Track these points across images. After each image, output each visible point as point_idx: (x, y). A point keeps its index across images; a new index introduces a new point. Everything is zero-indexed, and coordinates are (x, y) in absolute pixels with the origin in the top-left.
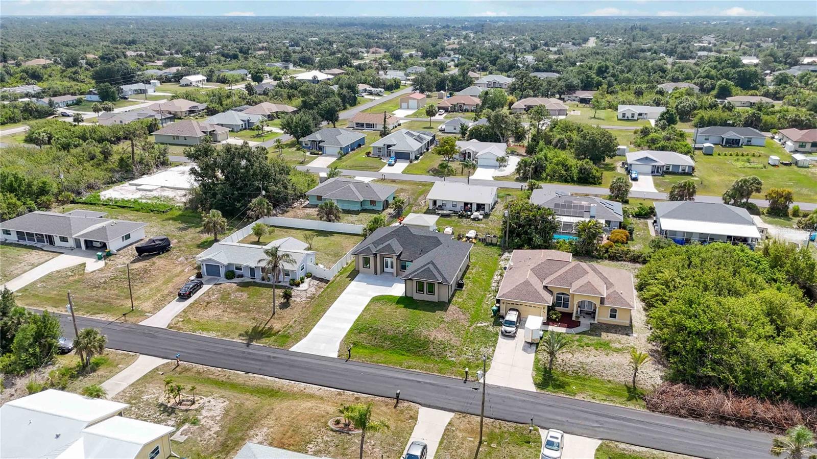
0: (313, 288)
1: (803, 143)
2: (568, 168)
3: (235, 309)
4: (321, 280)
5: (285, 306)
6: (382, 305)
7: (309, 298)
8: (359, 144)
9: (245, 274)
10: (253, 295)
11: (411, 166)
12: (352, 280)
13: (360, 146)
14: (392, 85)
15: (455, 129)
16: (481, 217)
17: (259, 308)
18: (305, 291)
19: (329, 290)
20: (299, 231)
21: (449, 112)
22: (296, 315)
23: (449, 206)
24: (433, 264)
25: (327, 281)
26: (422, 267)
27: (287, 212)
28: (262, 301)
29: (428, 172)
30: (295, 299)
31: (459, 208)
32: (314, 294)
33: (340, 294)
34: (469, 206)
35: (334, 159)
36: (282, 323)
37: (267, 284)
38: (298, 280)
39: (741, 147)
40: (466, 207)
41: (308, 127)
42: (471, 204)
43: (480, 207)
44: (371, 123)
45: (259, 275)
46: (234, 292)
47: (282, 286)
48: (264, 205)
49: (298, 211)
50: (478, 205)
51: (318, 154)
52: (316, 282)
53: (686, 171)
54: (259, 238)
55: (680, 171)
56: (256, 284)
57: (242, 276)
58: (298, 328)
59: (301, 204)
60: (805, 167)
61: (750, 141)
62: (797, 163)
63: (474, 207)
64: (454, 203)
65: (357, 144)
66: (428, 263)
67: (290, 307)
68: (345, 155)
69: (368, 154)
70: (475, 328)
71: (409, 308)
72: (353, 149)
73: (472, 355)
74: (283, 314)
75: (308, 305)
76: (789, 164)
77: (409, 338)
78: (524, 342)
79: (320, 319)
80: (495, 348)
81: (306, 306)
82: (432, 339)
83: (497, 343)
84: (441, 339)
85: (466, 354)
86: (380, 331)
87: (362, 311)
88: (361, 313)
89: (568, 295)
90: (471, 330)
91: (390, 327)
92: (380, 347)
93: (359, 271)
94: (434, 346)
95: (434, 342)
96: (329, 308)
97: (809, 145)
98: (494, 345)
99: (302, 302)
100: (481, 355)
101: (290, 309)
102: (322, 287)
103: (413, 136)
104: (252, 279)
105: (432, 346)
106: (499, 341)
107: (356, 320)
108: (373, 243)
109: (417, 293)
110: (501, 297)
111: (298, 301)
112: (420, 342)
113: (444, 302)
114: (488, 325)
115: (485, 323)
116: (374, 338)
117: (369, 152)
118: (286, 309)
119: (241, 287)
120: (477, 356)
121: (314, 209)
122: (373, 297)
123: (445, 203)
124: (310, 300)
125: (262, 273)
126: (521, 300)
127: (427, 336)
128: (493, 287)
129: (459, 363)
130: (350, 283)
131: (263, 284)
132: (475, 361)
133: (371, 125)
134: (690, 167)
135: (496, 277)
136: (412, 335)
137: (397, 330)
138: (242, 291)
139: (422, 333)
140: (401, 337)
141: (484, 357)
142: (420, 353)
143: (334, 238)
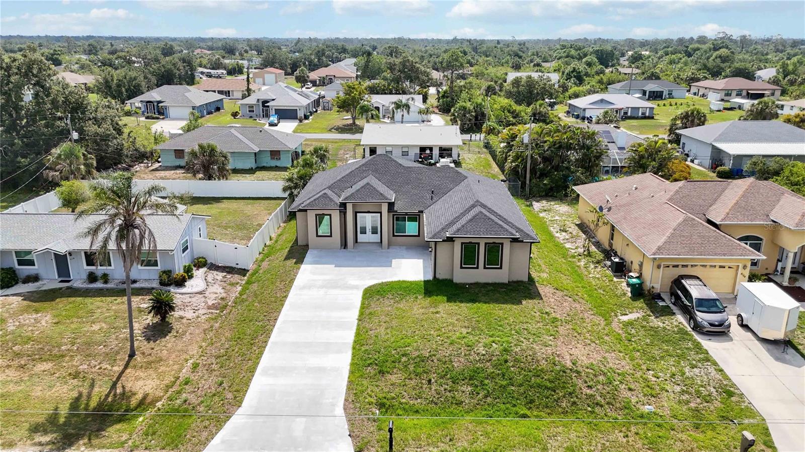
0: (216, 286)
1: (728, 90)
3: (18, 355)
4: (229, 270)
5: (160, 330)
6: (397, 303)
7: (214, 307)
8: (217, 108)
9: (42, 273)
10: (68, 317)
11: (302, 125)
12: (300, 260)
14: (234, 69)
17: (88, 344)
18: (200, 293)
19: (255, 287)
21: (318, 86)
22: (194, 350)
24: (484, 206)
25: (243, 272)
28: (96, 327)
29: (330, 130)
30: (181, 313)
32: (222, 299)
33: (288, 291)
34: (428, 152)
35: (186, 122)
36: (160, 376)
37: (101, 289)
38: (179, 271)
39: (665, 100)
40: (425, 153)
41: (138, 86)
42: (431, 149)
43: (445, 152)
44: (225, 89)
45: (79, 271)
46: (14, 315)
47: (142, 289)
48: (77, 158)
50: (441, 148)
51: (158, 118)
52: (220, 275)
54: (74, 210)
55: (640, 114)
56: (73, 292)
57: (35, 278)
58: (208, 383)
59: (147, 167)
61: (671, 95)
62: (740, 107)
63: (436, 152)
64: (405, 150)
65: (213, 106)
66: (473, 206)
67: (174, 333)
68: (200, 118)
69: (235, 115)
70: (621, 325)
71: (461, 302)
72: (210, 113)
73: (683, 391)
74: (159, 352)
75: (217, 325)
76: (731, 109)
77: (512, 369)
78: (756, 342)
79: (261, 353)
80: (715, 364)
81: (212, 327)
82: (569, 364)
83: (708, 353)
84: (586, 362)
85: (667, 391)
86: (432, 361)
87: (357, 321)
88: (358, 325)
89: (761, 240)
90: (620, 332)
91: (451, 349)
92: (452, 403)
93: (308, 245)
94: (586, 382)
95: (578, 372)
96: (275, 323)
97: (734, 93)
98: (707, 360)
99: (199, 319)
100: (702, 386)
101: (176, 337)
102: (237, 284)
103: (295, 91)
104: (62, 281)
105: (580, 383)
106: (705, 347)
107: (355, 342)
108: (329, 188)
109: (462, 268)
110: (659, 255)
111: (190, 318)
112: (545, 377)
113: (522, 282)
114: (643, 316)
115: (631, 313)
116: (424, 381)
117: (237, 112)
118: (163, 340)
119: (35, 302)
120: (698, 392)
121: (173, 172)
122: (366, 289)
123: (389, 149)
124: (218, 311)
125: (88, 265)
126: (701, 255)
127: (552, 357)
128: (572, 249)
129: (675, 417)
130: (299, 268)
131: (92, 289)
132: (706, 404)
133: (226, 92)
134: (652, 109)
135: (558, 235)
136: (516, 360)
137: (473, 353)
138: (37, 311)
139: (535, 353)
140: (491, 370)
141: (717, 391)
142: (564, 405)
143: (225, 205)
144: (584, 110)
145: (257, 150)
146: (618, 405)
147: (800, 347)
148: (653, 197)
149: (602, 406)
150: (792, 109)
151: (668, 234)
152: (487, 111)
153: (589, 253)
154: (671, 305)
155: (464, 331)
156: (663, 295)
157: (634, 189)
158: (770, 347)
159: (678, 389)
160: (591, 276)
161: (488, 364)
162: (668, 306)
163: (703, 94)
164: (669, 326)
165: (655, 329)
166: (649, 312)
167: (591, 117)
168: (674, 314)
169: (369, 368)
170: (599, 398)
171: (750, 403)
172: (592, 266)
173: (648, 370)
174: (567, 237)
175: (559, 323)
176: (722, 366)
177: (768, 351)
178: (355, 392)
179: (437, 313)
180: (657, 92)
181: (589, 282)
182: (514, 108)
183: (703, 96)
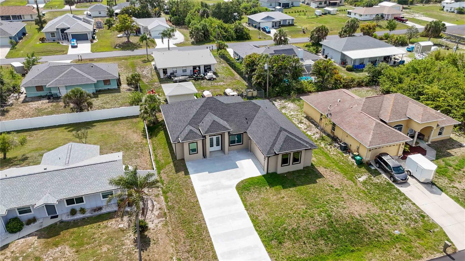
1: (320, 1)
2: (227, 30)
5: (144, 242)
6: (259, 194)
7: (160, 216)
8: (23, 33)
9: (37, 216)
10: (80, 245)
11: (94, 45)
12: (187, 173)
13: (24, 34)
15: (100, 13)
16: (214, 77)
19: (171, 196)
20: (46, 131)
21: (77, 3)
22: (171, 251)
23: (180, 72)
24: (285, 130)
26: (277, 137)
27: (7, 111)
28: (105, 249)
29: (115, 48)
31: (189, 72)
32: (160, 209)
33: (196, 197)
34: (198, 68)
35: (8, 50)
39: (290, 8)
40: (195, 71)
42: (199, 67)
43: (208, 68)
44: (18, 14)
45: (64, 210)
47: (109, 213)
49: (21, 108)
50: (205, 66)
53: (291, 23)
54: (5, 155)
55: (287, 23)
56: (66, 225)
59: (17, 99)
60: (334, 15)
61: (293, 4)
62: (329, 13)
63: (202, 69)
64: (185, 68)
65: (21, 34)
66: (280, 131)
67: (152, 242)
68: (16, 45)
69: (42, 40)
70: (362, 184)
71: (290, 187)
72: (20, 38)
73: (405, 219)
74: (153, 256)
75: (170, 228)
76: (325, 14)
77: (336, 226)
78: (419, 184)
79: (212, 244)
80: (410, 201)
81: (168, 231)
82: (359, 217)
83: (405, 195)
84: (364, 213)
85: (399, 220)
86: (300, 230)
87: (246, 211)
88: (248, 214)
89: (402, 125)
90: (363, 189)
91: (305, 221)
92: (320, 252)
93: (183, 159)
94: (369, 226)
95: (364, 221)
96: (205, 221)
97: (323, 3)
98: (406, 198)
99: (158, 227)
100: (411, 214)
101: (155, 243)
102: (159, 194)
103: (80, 19)
104: (52, 218)
105: (367, 226)
106: (402, 192)
107: (255, 226)
108: (189, 124)
109: (282, 166)
110: (371, 146)
111: (153, 228)
112: (352, 227)
113: (308, 167)
114: (368, 177)
115: (362, 176)
116: (302, 243)
117: (43, 38)
118: (150, 248)
119: (48, 238)
120: (410, 218)
121: (40, 102)
122: (236, 187)
123: (175, 70)
124: (164, 219)
125: (68, 204)
126: (388, 143)
127: (350, 215)
128: (312, 135)
129: (409, 234)
130: (190, 178)
131: (77, 220)
132: (417, 224)
133: (18, 16)
134: (293, 20)
135: (299, 126)
136: (337, 221)
137: (316, 221)
138: (56, 245)
139: (342, 215)
140: (328, 229)
141: (418, 216)
142: (365, 240)
143: (98, 128)
144: (259, 23)
145: (96, 81)
146: (386, 234)
147: (436, 183)
148: (352, 107)
149: (381, 237)
150: (355, 15)
151: (372, 134)
152: (209, 28)
153: (322, 138)
154: (377, 168)
155: (304, 207)
156: (372, 163)
157: (338, 101)
158: (426, 185)
159: (402, 218)
160: (331, 153)
161: (325, 226)
162: (376, 169)
163: (308, 3)
164: (381, 181)
165: (376, 184)
166: (370, 175)
167: (264, 28)
168: (380, 174)
169: (273, 242)
170: (378, 233)
171: (433, 220)
172: (329, 147)
173: (386, 210)
174: (306, 127)
175: (340, 192)
176: (414, 201)
177: (425, 188)
178: (275, 258)
179: (283, 197)
180: (286, 3)
181: (333, 159)
182: (224, 26)
183: (308, 4)
